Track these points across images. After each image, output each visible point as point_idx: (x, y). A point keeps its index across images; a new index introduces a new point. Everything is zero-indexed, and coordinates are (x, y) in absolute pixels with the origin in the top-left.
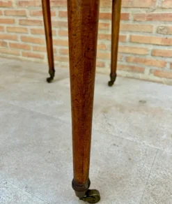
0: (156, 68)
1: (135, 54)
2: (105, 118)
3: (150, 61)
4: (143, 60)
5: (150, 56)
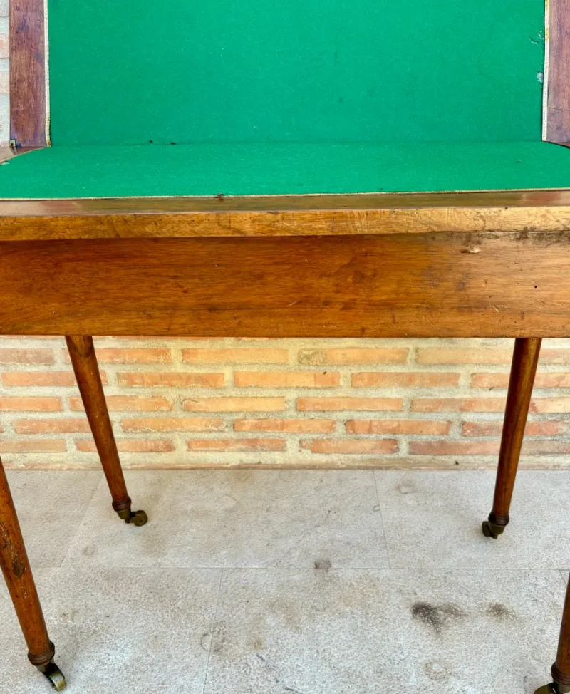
0: (315, 436)
1: (254, 413)
4: (279, 422)
5: (293, 413)
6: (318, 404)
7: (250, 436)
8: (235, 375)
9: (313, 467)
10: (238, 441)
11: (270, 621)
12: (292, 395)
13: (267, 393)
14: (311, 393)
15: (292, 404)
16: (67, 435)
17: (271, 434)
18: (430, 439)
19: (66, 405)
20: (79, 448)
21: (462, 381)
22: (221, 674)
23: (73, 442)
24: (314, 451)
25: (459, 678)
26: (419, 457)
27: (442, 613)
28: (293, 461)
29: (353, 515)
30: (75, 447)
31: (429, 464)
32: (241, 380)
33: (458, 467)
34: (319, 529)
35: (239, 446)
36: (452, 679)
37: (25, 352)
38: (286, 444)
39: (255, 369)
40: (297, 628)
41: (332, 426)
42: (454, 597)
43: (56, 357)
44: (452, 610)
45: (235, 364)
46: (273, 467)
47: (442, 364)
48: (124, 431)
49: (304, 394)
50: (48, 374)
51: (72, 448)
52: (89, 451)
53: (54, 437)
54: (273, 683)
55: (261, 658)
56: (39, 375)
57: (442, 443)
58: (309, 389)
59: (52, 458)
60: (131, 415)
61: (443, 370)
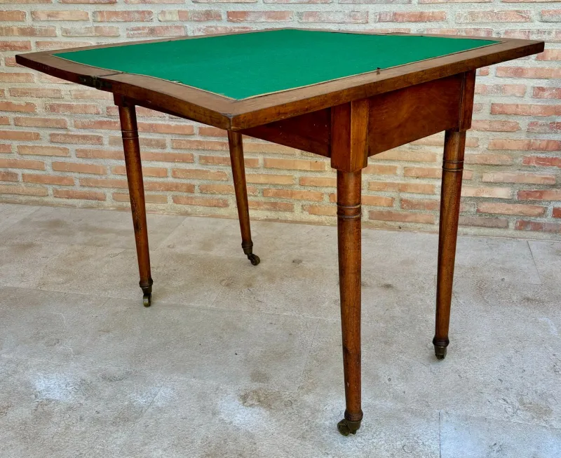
0: (312, 203)
1: (275, 185)
2: (252, 293)
3: (300, 192)
4: (289, 192)
5: (297, 186)
6: (313, 181)
7: (273, 200)
8: (265, 160)
9: (310, 223)
10: (265, 203)
12: (297, 175)
13: (282, 173)
14: (309, 175)
15: (297, 180)
16: (169, 192)
17: (285, 200)
18: (382, 210)
19: (170, 174)
20: (175, 202)
21: (399, 172)
22: (227, 294)
23: (171, 197)
24: (311, 213)
26: (375, 222)
28: (298, 219)
30: (172, 201)
31: (382, 227)
32: (268, 163)
33: (401, 230)
34: (301, 248)
35: (266, 206)
37: (151, 140)
38: (293, 208)
39: (276, 157)
40: (273, 282)
41: (321, 197)
43: (167, 144)
45: (265, 153)
46: (286, 221)
47: (387, 160)
48: (201, 193)
49: (304, 174)
50: (162, 154)
51: (170, 201)
53: (161, 193)
54: (253, 299)
55: (249, 290)
56: (157, 154)
57: (389, 212)
58: (307, 171)
59: (159, 207)
60: (205, 182)
61: (387, 164)
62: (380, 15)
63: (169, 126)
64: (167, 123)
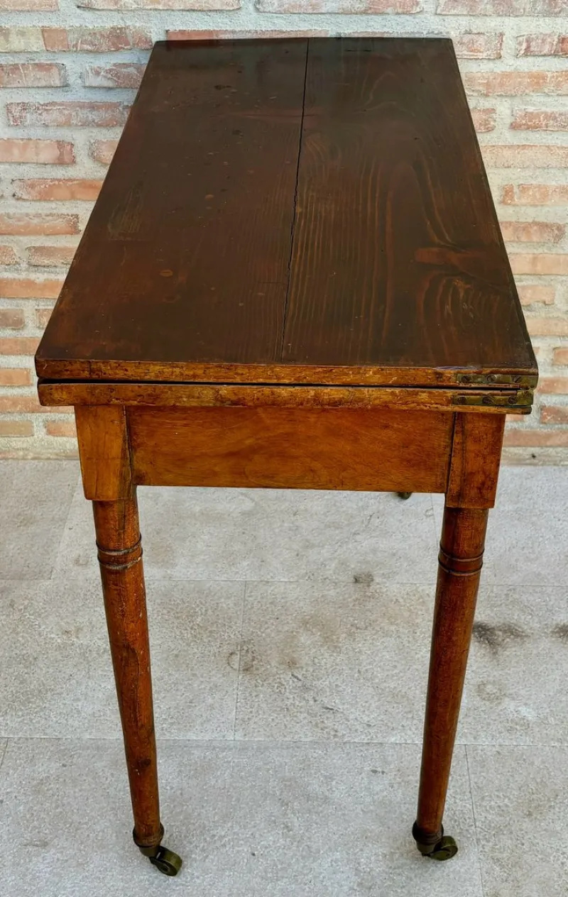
2: (306, 688)
11: (304, 639)
20: (49, 432)
21: (543, 358)
22: (254, 694)
23: (41, 424)
25: (513, 699)
27: (500, 633)
29: (400, 521)
30: (45, 430)
33: (535, 461)
34: (358, 537)
36: (507, 699)
40: (336, 647)
42: (516, 617)
43: (26, 320)
44: (512, 631)
51: (40, 432)
52: (63, 435)
53: (17, 418)
54: (312, 702)
55: (296, 677)
56: (3, 340)
57: (516, 432)
59: (14, 444)
62: (528, 41)
63: (30, 284)
64: (23, 276)
